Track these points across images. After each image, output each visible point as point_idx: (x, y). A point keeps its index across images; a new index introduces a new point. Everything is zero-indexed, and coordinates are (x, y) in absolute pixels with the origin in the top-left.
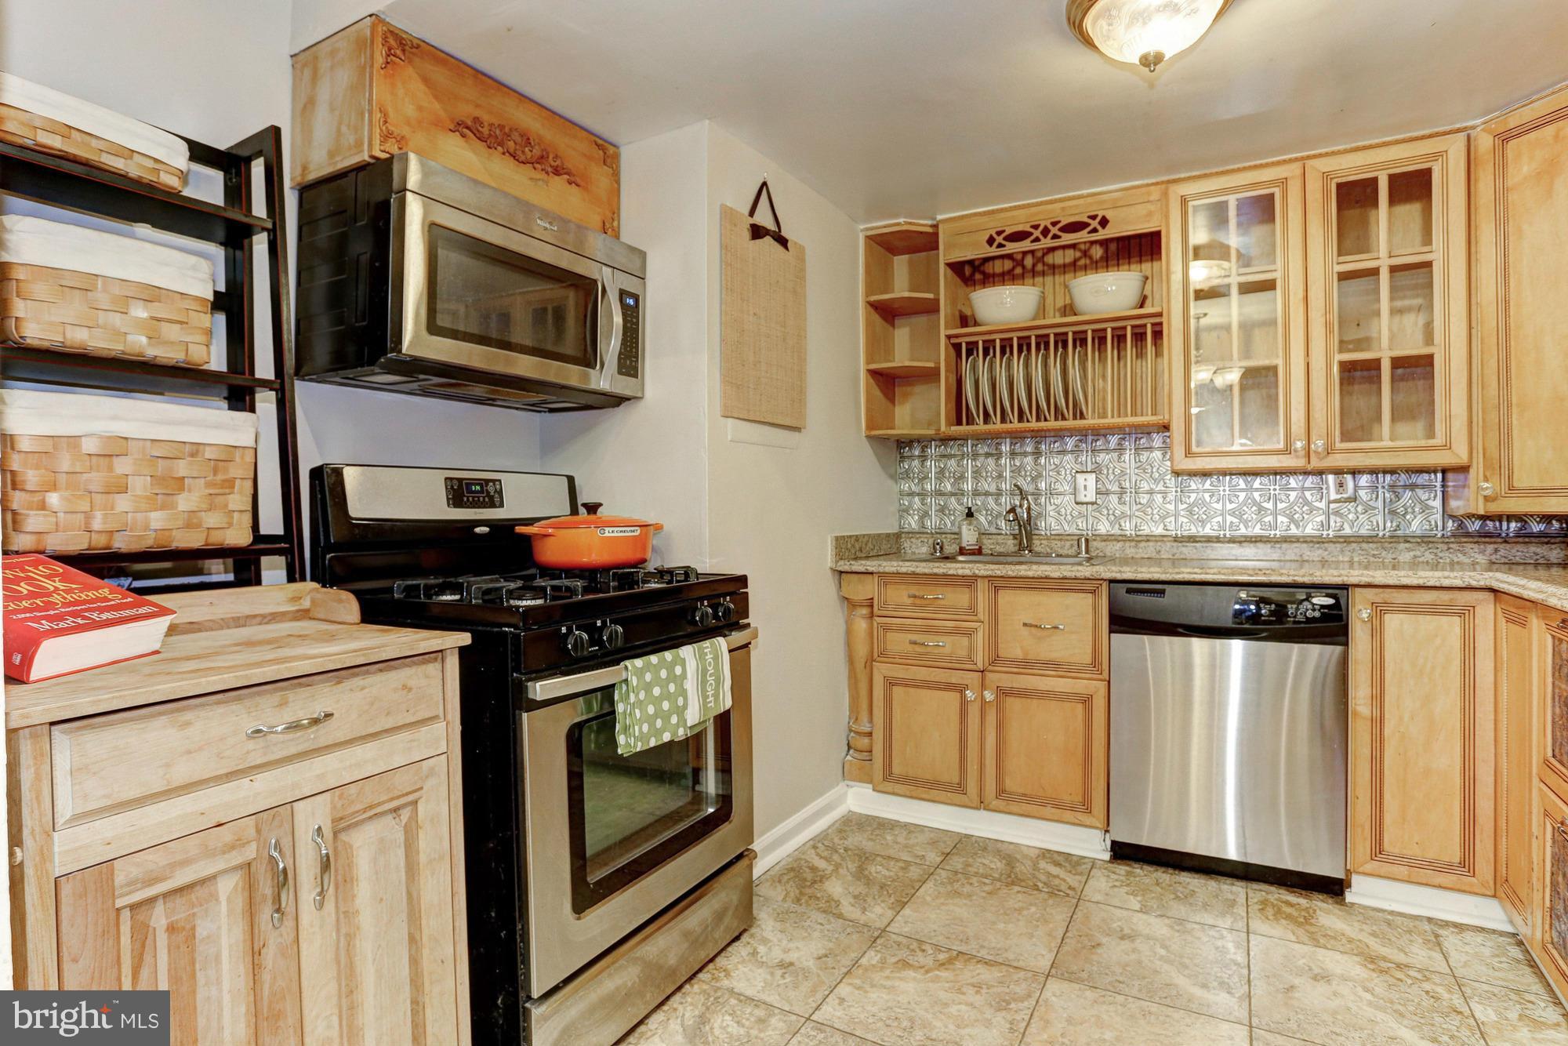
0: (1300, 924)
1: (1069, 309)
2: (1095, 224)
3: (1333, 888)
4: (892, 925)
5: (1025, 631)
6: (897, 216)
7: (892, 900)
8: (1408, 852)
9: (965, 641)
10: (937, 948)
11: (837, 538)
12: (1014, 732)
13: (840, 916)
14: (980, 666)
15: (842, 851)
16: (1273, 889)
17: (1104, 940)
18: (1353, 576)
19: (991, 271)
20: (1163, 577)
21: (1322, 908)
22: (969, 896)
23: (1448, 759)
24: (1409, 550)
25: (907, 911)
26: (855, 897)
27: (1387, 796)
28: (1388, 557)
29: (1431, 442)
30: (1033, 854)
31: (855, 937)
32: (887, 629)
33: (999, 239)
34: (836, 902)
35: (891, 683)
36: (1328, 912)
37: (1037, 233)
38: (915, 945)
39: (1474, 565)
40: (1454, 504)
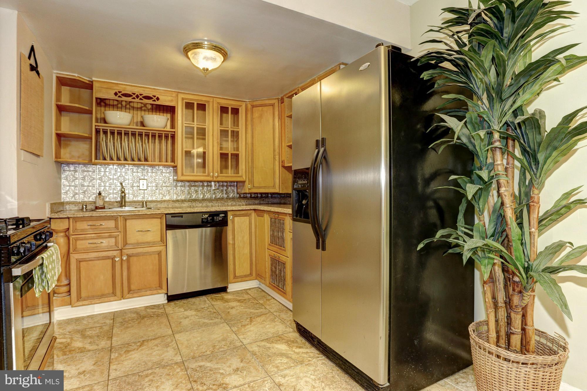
0: (222, 300)
1: (142, 124)
2: (155, 98)
3: (224, 289)
4: (112, 344)
5: (138, 233)
6: (75, 73)
7: (106, 338)
8: (241, 275)
9: (113, 240)
10: (135, 343)
11: (52, 204)
12: (134, 269)
13: (89, 351)
14: (120, 248)
15: (68, 333)
16: (211, 295)
17: (181, 321)
18: (229, 208)
19: (108, 103)
20: (183, 212)
21: (223, 295)
22: (132, 326)
23: (247, 251)
24: (230, 202)
25: (114, 339)
26: (90, 343)
27: (236, 262)
28: (226, 204)
29: (239, 175)
30: (143, 309)
31: (102, 353)
32: (77, 240)
33: (119, 94)
34: (83, 348)
35: (79, 261)
36: (226, 295)
37: (134, 96)
38: (126, 346)
39: (243, 205)
40: (239, 190)
